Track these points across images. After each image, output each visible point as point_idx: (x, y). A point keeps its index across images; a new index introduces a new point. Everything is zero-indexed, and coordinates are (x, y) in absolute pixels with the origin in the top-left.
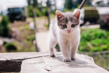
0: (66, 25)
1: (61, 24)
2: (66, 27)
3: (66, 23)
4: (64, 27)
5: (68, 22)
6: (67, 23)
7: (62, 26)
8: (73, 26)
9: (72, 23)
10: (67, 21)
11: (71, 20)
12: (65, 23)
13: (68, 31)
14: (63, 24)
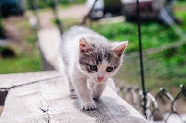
0: (96, 66)
1: (88, 63)
2: (96, 70)
3: (98, 64)
4: (92, 68)
5: (102, 62)
6: (100, 62)
7: (89, 67)
8: (109, 70)
9: (109, 65)
10: (99, 59)
11: (108, 59)
12: (96, 62)
13: (99, 78)
14: (91, 63)
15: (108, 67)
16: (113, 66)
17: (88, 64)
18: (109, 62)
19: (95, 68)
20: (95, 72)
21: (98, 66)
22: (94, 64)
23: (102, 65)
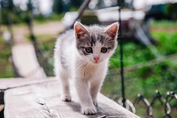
0: (91, 48)
1: (83, 46)
2: (91, 51)
3: (92, 46)
4: (88, 51)
5: (96, 44)
6: (93, 44)
7: (85, 49)
8: (104, 50)
9: (103, 46)
10: (93, 41)
11: (101, 40)
12: (90, 45)
13: (95, 59)
14: (86, 46)
15: (102, 48)
16: (107, 47)
17: (83, 48)
18: (102, 43)
19: (90, 50)
20: (91, 53)
21: (92, 47)
22: (89, 47)
23: (96, 46)
